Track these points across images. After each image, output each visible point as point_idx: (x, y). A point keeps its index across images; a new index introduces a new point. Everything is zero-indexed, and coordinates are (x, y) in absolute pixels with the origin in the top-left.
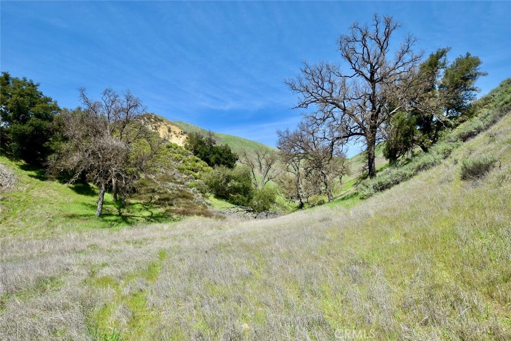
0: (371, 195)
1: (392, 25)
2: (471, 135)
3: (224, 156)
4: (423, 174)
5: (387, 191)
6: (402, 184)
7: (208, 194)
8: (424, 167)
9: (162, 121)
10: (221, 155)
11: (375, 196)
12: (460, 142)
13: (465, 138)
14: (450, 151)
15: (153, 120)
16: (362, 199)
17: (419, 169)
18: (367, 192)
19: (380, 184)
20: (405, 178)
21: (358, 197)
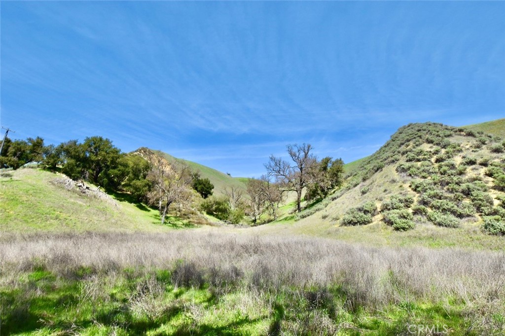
0: (299, 220)
1: (310, 148)
2: (335, 198)
3: (206, 186)
4: (317, 212)
5: (305, 219)
6: (310, 216)
7: (203, 212)
8: (318, 210)
9: (154, 154)
10: (204, 185)
11: (301, 220)
12: (331, 201)
13: (333, 199)
14: (327, 204)
15: (148, 153)
16: (296, 221)
17: (317, 210)
18: (297, 218)
19: (303, 215)
20: (311, 214)
21: (293, 220)
